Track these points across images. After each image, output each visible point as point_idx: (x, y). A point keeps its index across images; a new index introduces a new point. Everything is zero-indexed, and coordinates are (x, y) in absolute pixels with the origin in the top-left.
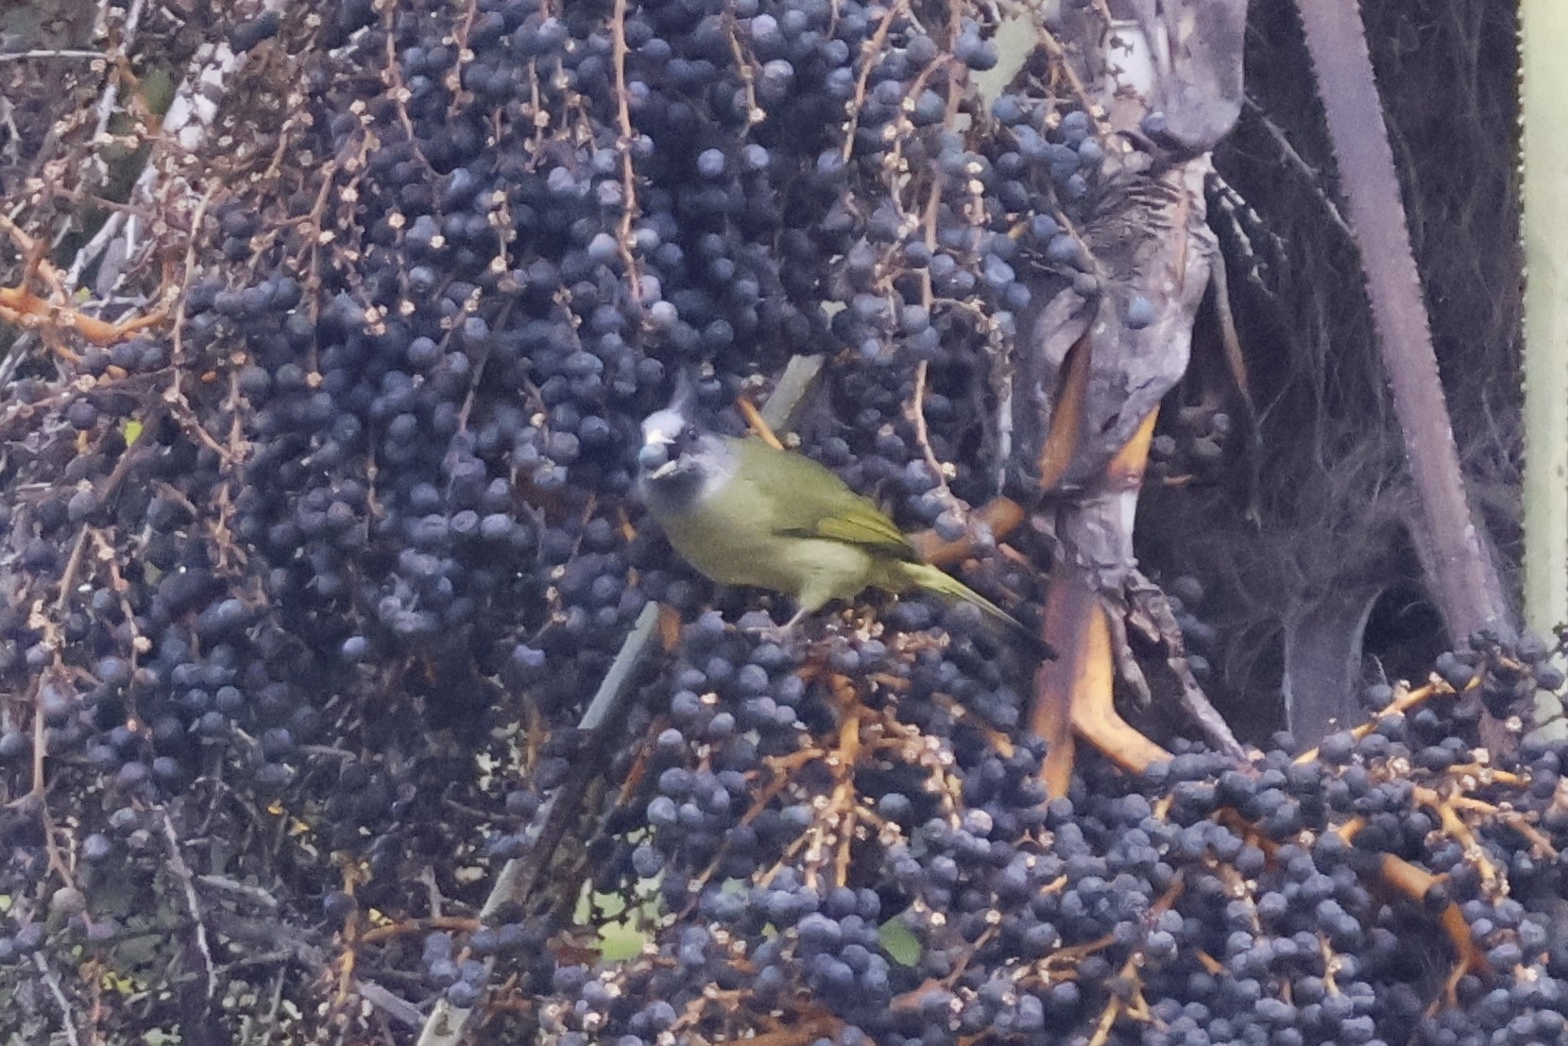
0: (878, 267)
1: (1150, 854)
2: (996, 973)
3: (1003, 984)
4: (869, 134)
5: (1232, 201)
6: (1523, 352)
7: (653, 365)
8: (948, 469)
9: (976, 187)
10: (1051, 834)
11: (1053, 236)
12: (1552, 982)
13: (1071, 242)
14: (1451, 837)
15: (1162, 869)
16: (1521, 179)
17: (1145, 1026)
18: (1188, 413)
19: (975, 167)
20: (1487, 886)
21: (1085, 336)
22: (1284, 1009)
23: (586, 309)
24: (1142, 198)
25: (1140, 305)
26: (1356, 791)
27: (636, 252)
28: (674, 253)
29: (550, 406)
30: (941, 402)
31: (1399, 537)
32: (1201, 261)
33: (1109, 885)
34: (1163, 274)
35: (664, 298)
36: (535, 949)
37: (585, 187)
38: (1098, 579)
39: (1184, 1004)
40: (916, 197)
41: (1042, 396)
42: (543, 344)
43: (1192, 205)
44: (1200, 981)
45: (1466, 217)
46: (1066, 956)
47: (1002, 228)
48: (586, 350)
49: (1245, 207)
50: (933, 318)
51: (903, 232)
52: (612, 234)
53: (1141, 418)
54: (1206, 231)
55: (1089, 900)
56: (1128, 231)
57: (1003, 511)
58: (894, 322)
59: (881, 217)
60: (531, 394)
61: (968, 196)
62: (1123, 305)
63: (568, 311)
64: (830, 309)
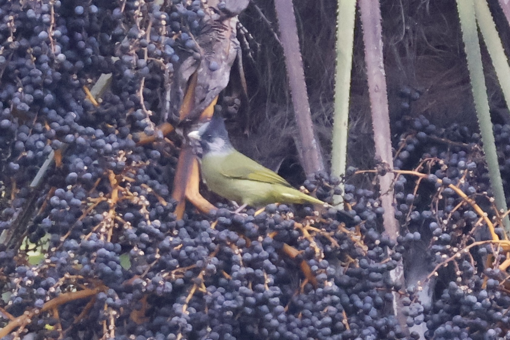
0: (131, 47)
1: (209, 239)
2: (158, 274)
3: (160, 278)
4: (131, 4)
5: (244, 31)
6: (335, 85)
7: (58, 74)
8: (150, 112)
9: (164, 23)
10: (177, 231)
11: (187, 40)
12: (336, 287)
13: (193, 42)
14: (306, 239)
15: (212, 245)
16: (337, 29)
17: (204, 294)
18: (227, 99)
19: (164, 16)
20: (317, 255)
21: (196, 71)
22: (249, 291)
23: (37, 55)
24: (216, 29)
25: (214, 64)
26: (277, 223)
27: (53, 37)
28: (66, 39)
29: (24, 85)
30: (148, 91)
31: (290, 142)
32: (234, 50)
33: (196, 249)
34: (222, 53)
35: (62, 53)
36: (10, 260)
37: (38, 16)
38: (196, 151)
39: (217, 288)
40: (144, 25)
41: (181, 90)
42: (23, 66)
43: (232, 32)
44: (223, 280)
45: (318, 40)
46: (180, 270)
47: (171, 36)
48: (37, 68)
49: (248, 33)
50: (148, 64)
51: (140, 36)
52: (46, 31)
53: (213, 99)
54: (236, 40)
55: (188, 253)
56: (211, 39)
57: (167, 127)
58: (135, 64)
59: (133, 31)
60: (18, 81)
61: (161, 25)
62: (209, 63)
63: (32, 56)
64: (114, 59)
